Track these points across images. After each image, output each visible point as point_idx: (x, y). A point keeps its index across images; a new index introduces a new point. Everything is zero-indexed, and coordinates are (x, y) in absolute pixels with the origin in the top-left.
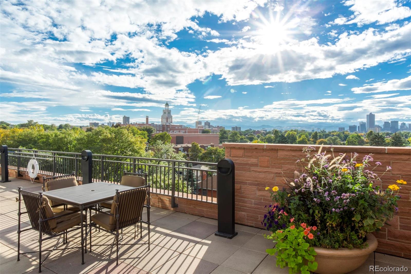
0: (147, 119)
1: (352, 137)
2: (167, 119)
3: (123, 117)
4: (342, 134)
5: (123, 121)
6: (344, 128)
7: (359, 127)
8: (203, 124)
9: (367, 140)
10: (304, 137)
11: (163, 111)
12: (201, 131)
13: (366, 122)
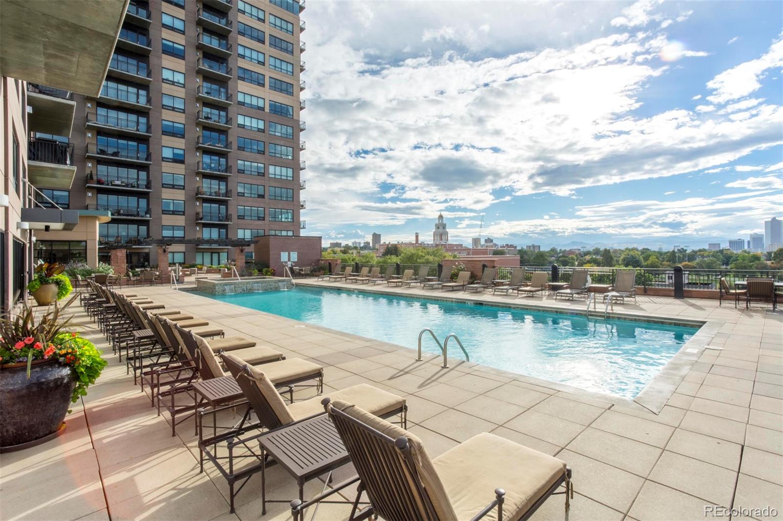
0: (417, 237)
1: (744, 260)
2: (441, 235)
3: (373, 235)
4: (719, 254)
5: (373, 240)
6: (719, 244)
7: (749, 242)
8: (483, 242)
9: (772, 263)
10: (653, 260)
11: (436, 225)
12: (492, 253)
13: (764, 233)
